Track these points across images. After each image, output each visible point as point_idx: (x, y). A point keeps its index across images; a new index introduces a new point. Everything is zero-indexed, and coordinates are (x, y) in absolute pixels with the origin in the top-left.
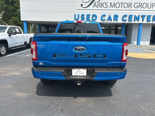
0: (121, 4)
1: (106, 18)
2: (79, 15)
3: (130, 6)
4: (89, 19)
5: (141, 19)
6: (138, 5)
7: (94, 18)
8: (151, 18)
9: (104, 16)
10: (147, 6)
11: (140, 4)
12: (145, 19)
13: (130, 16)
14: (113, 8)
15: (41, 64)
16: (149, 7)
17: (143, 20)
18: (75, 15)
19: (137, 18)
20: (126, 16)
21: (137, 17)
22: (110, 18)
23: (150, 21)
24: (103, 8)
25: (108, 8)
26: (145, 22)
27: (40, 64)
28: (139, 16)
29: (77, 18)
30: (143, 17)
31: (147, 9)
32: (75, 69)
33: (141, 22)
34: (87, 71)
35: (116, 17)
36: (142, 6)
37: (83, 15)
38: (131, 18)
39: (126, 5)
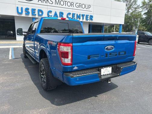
0: (65, 2)
1: (52, 14)
2: (22, 8)
3: (72, 5)
4: (34, 13)
5: (81, 18)
6: (78, 5)
7: (40, 13)
8: (88, 17)
9: (51, 12)
10: (85, 6)
11: (80, 5)
12: (85, 17)
13: (73, 15)
14: (58, 5)
15: (76, 68)
16: (87, 8)
17: (83, 19)
18: (18, 8)
19: (78, 17)
20: (70, 14)
21: (79, 15)
22: (56, 15)
23: (88, 20)
24: (48, 4)
25: (54, 5)
26: (84, 20)
27: (74, 69)
28: (80, 15)
29: (20, 11)
30: (83, 16)
31: (85, 9)
32: (104, 68)
33: (82, 21)
34: (112, 69)
35: (61, 14)
36: (81, 6)
37: (27, 9)
38: (74, 17)
39: (69, 4)
